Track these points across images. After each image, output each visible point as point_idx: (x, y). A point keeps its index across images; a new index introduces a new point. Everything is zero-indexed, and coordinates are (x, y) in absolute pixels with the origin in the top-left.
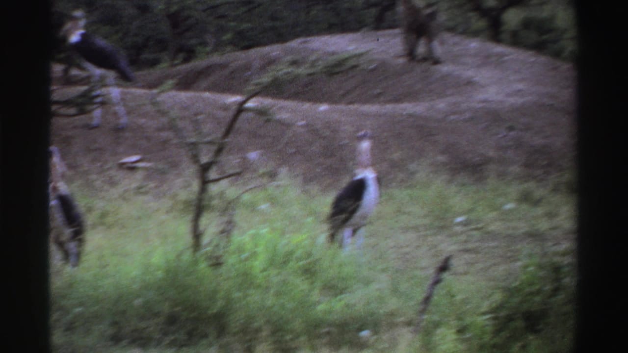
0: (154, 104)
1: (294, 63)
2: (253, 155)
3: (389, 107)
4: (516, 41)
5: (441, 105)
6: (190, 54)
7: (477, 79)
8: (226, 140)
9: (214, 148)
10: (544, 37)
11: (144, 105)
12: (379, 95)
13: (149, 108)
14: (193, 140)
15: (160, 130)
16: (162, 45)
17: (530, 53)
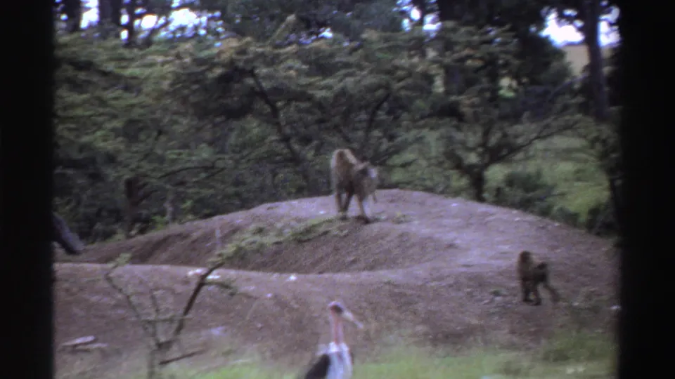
0: (109, 279)
1: (260, 231)
2: (216, 332)
3: (365, 276)
4: (500, 199)
5: (421, 271)
6: (146, 224)
7: (458, 242)
8: (188, 316)
9: (175, 325)
10: (530, 195)
11: (99, 280)
12: (354, 262)
13: (104, 284)
14: (152, 318)
15: (116, 306)
16: (117, 216)
17: (515, 212)
